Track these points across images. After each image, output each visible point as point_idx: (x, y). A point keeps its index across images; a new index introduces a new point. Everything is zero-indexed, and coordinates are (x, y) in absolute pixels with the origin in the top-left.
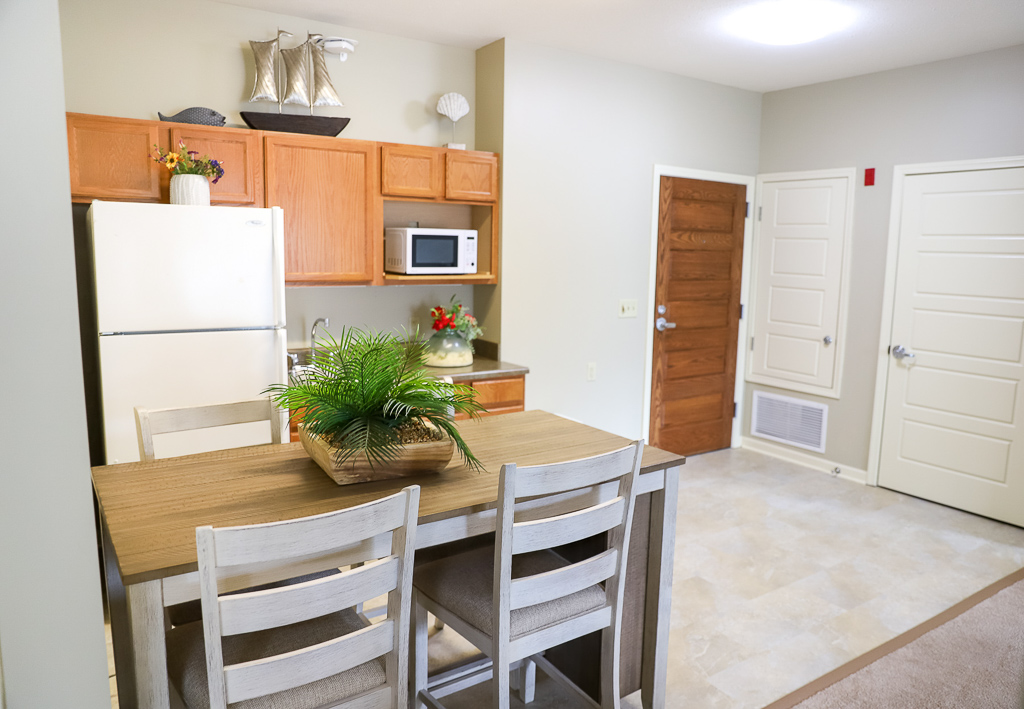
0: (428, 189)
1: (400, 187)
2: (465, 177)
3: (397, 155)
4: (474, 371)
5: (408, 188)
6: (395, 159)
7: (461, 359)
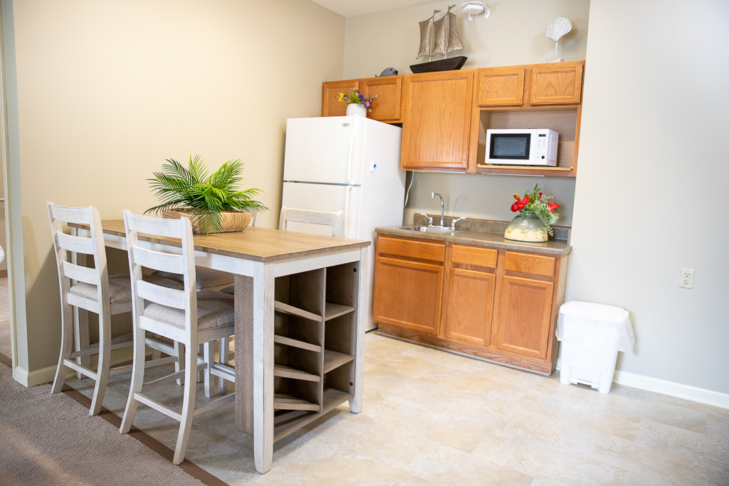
0: (515, 98)
1: (491, 99)
2: (549, 85)
3: (490, 76)
4: (547, 247)
5: (498, 99)
6: (489, 79)
7: (523, 235)
